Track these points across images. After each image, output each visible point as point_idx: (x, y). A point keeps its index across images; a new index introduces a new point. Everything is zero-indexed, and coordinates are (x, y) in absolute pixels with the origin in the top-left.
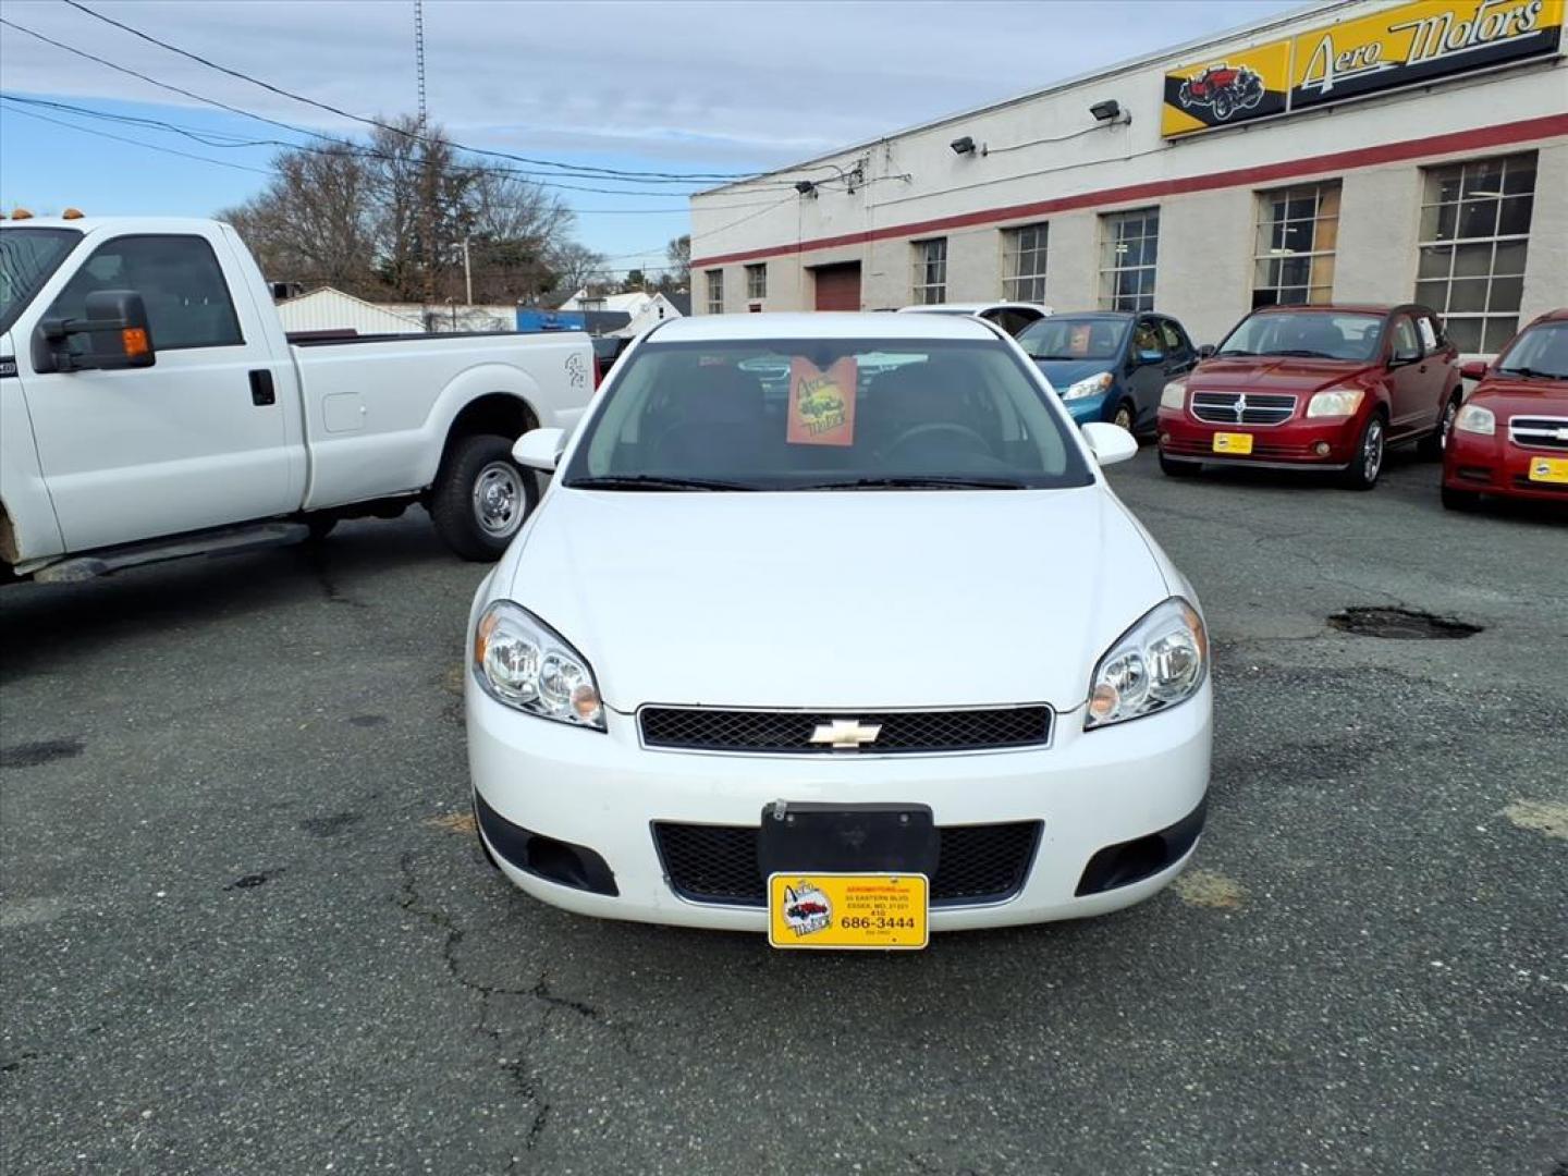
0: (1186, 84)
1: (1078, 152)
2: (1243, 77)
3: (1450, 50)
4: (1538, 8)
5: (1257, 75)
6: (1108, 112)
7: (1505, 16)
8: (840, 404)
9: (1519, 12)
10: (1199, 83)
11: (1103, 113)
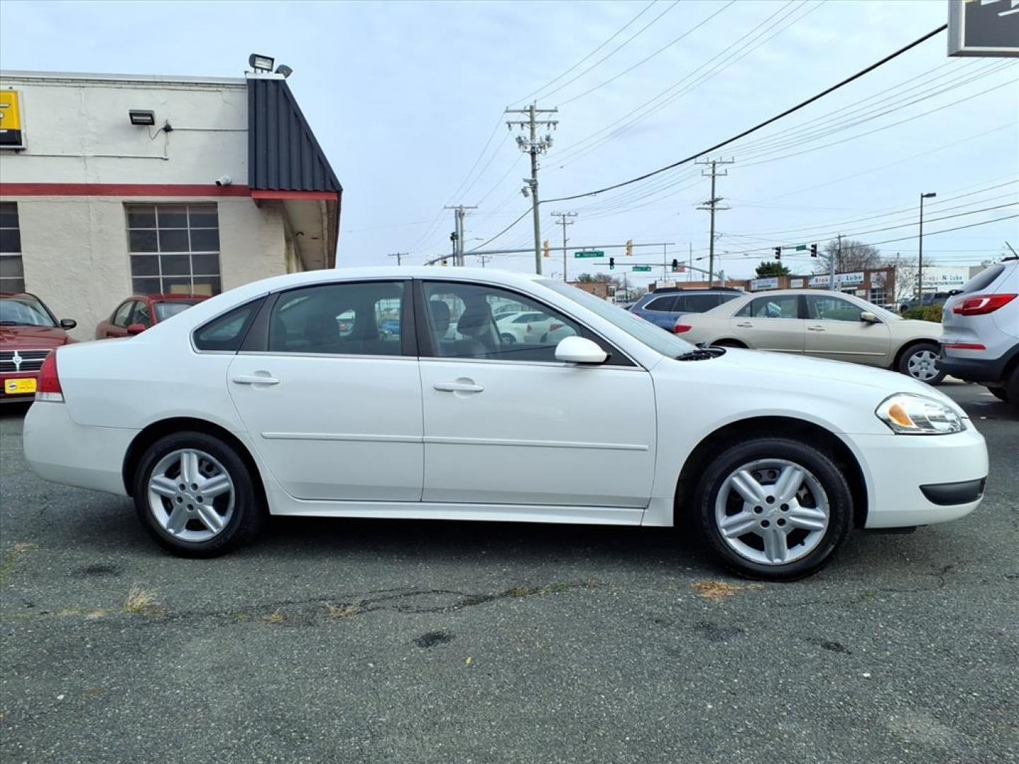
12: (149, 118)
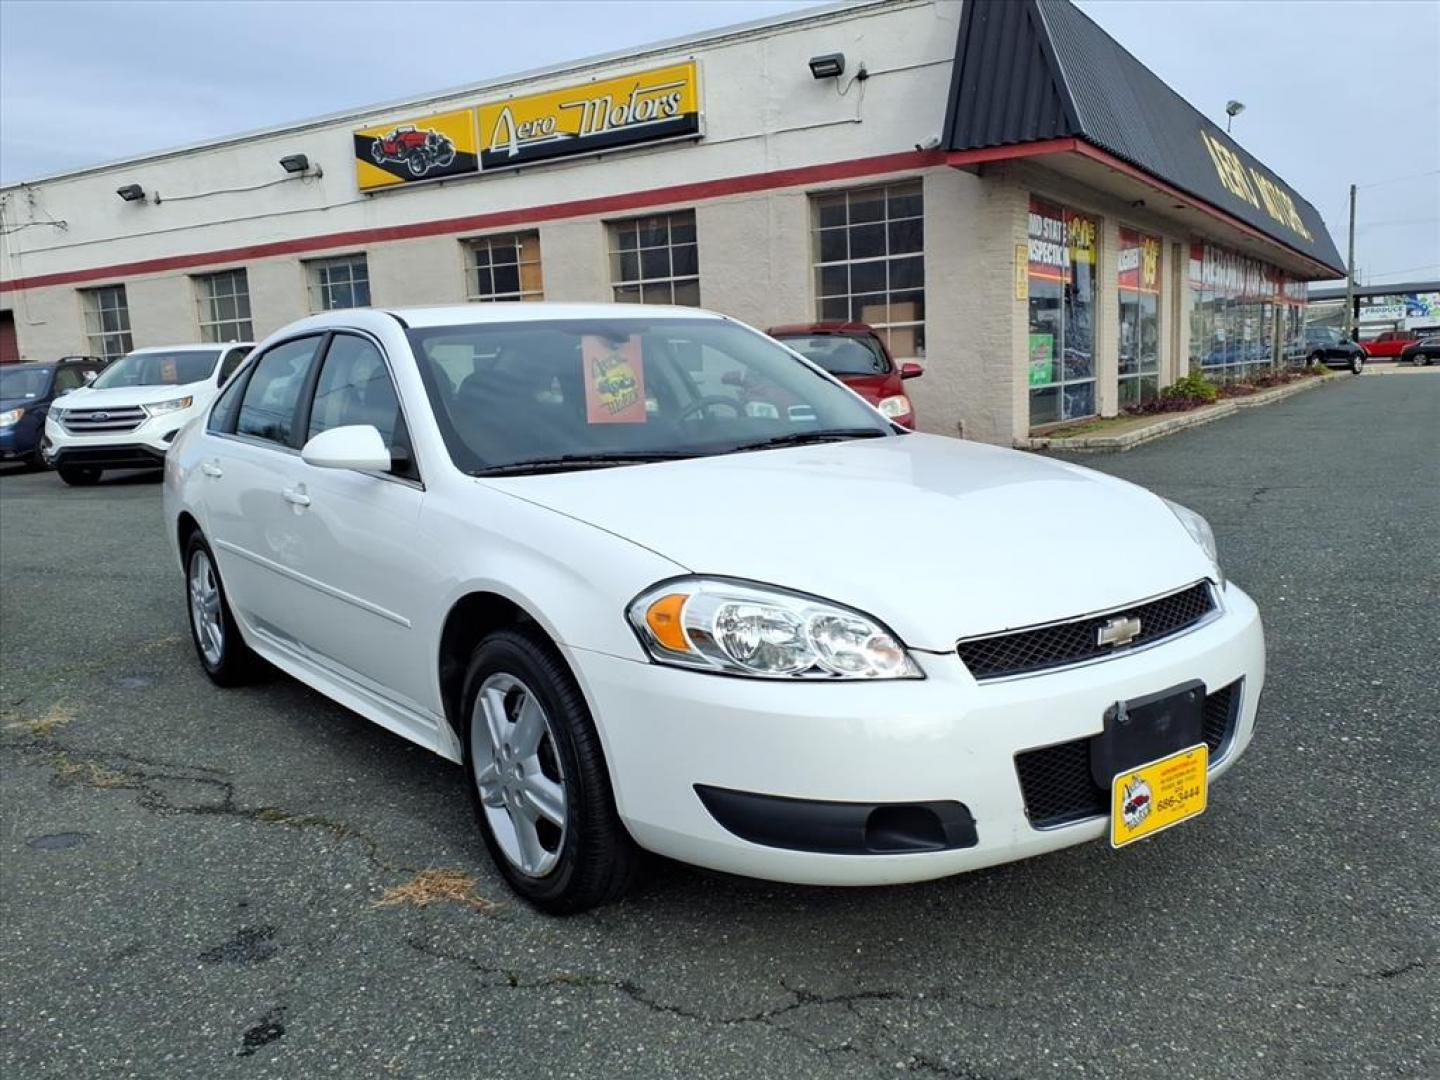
0: (377, 142)
1: (269, 201)
2: (433, 139)
3: (613, 126)
4: (678, 97)
5: (446, 137)
6: (297, 165)
7: (654, 102)
8: (633, 383)
9: (664, 99)
10: (391, 143)
11: (295, 166)
12: (834, 66)
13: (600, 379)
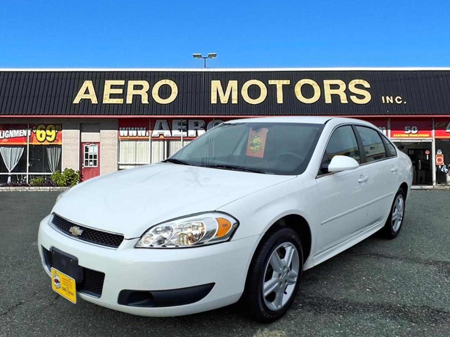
8: (261, 144)
13: (251, 142)
